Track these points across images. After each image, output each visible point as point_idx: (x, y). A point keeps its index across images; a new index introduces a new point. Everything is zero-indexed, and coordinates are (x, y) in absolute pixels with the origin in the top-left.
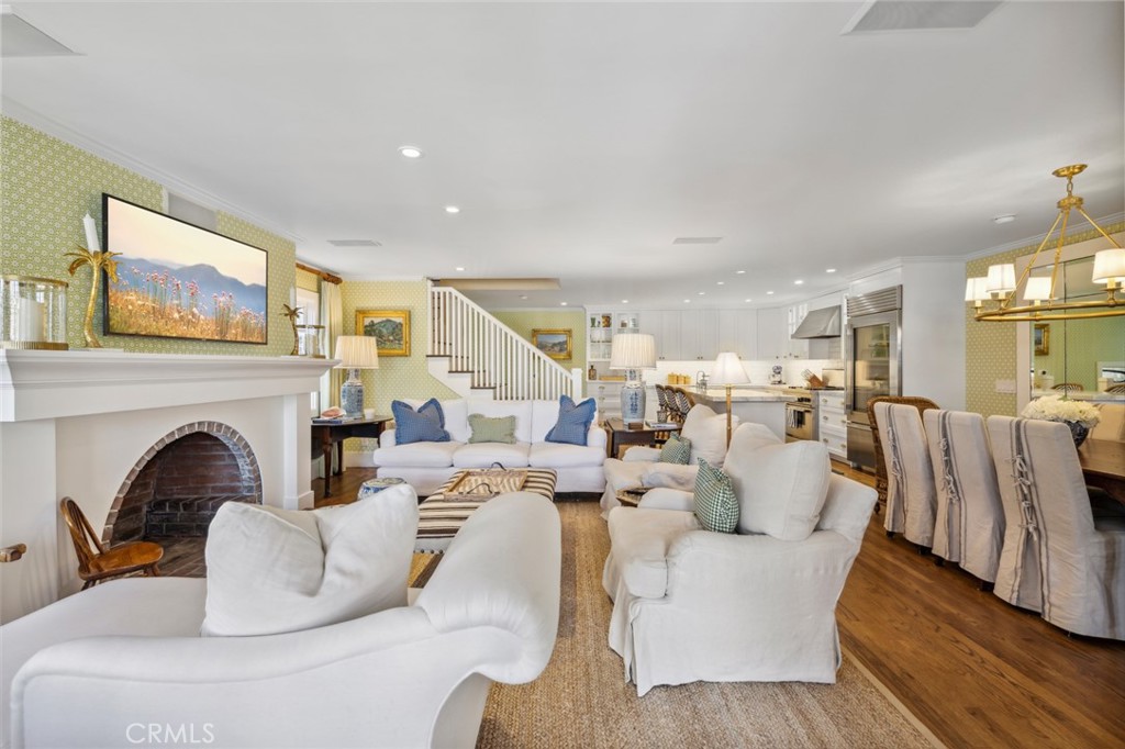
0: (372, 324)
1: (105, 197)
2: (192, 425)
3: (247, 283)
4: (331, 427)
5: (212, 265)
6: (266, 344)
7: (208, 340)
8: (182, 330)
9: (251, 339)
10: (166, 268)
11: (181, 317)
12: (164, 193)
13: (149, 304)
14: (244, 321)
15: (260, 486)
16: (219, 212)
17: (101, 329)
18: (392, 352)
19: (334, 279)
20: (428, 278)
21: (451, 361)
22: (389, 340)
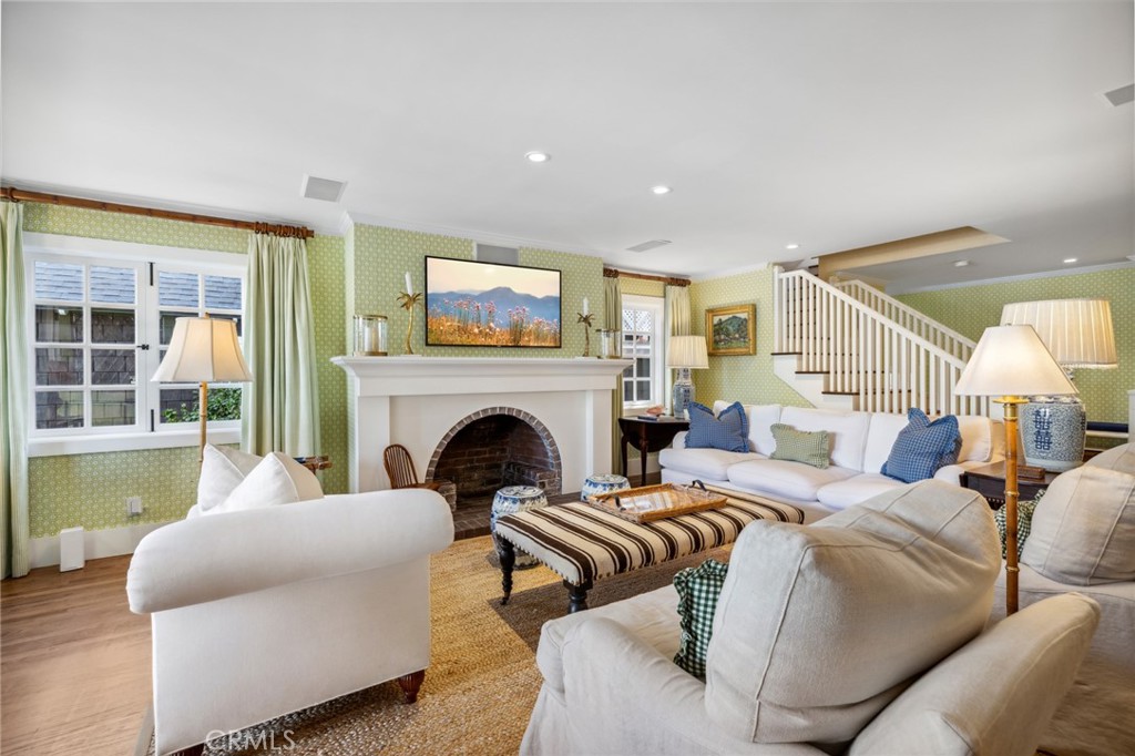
0: (720, 322)
1: (426, 257)
2: (494, 409)
3: (540, 296)
4: (646, 423)
5: (507, 286)
6: (560, 347)
7: (503, 346)
8: (481, 341)
9: (543, 344)
10: (469, 295)
11: (480, 332)
12: (474, 245)
13: (456, 324)
14: (537, 329)
15: (560, 464)
16: (521, 248)
17: (424, 343)
18: (737, 350)
19: (680, 281)
20: (775, 264)
21: (801, 359)
22: (735, 339)
